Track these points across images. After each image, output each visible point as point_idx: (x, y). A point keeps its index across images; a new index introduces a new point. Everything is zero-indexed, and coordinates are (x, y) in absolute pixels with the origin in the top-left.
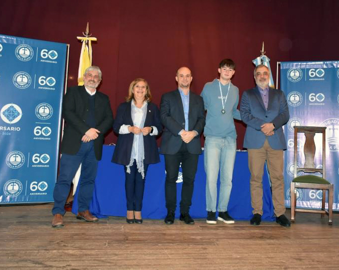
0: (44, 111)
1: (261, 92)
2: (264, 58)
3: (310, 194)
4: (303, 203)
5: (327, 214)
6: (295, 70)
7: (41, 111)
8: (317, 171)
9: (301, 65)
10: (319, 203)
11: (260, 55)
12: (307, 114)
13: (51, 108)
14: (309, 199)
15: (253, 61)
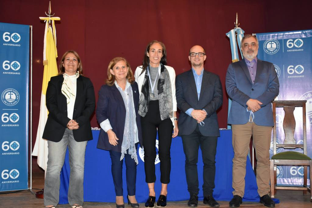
0: (10, 97)
1: (248, 64)
2: (238, 30)
3: (291, 171)
4: (284, 180)
5: (309, 191)
6: (271, 41)
7: (7, 97)
8: (297, 147)
9: (278, 36)
10: (301, 179)
11: (233, 27)
12: (286, 87)
13: (17, 94)
14: (290, 176)
15: (226, 34)
